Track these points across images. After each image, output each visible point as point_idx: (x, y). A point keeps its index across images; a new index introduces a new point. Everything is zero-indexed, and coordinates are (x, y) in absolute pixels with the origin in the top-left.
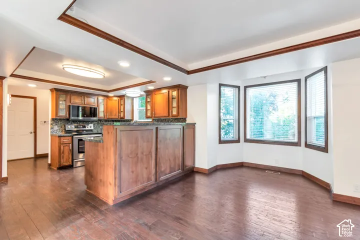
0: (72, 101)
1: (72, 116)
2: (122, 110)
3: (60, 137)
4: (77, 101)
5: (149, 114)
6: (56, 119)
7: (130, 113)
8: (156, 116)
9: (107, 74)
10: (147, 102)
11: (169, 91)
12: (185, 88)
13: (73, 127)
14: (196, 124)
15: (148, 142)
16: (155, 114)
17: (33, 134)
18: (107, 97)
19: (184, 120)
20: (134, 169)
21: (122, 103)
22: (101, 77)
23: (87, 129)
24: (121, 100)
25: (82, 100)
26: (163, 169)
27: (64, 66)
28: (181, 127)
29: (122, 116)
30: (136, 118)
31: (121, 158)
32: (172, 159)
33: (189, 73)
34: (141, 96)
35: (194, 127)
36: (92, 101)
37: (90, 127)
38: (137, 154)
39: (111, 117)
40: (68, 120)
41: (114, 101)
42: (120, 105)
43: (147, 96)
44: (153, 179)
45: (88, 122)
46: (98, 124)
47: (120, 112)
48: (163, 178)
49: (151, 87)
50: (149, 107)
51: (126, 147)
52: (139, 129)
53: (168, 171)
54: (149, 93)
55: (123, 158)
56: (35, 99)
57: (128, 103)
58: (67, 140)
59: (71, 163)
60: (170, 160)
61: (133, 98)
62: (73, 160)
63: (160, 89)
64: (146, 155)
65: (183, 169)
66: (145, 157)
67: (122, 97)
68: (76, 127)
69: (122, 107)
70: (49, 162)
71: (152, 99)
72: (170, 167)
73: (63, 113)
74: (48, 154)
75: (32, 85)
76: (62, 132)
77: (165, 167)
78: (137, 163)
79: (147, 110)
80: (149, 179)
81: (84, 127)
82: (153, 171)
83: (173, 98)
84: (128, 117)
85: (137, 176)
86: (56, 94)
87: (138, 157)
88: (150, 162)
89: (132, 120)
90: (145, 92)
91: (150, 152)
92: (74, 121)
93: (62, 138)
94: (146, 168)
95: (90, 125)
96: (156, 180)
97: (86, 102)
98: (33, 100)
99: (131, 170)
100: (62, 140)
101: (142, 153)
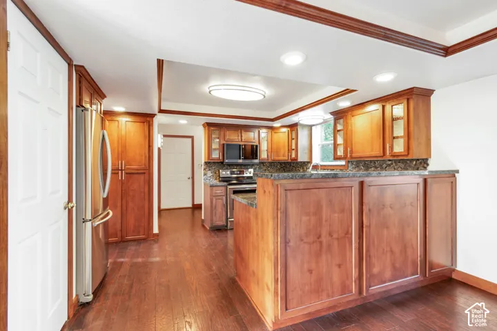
0: (227, 137)
1: (227, 159)
2: (294, 147)
3: (212, 186)
4: (234, 138)
5: (340, 152)
6: (209, 163)
7: (307, 151)
8: (354, 155)
9: (269, 92)
10: (336, 131)
11: (383, 107)
12: (426, 94)
13: (228, 173)
14: (457, 172)
15: (342, 211)
16: (352, 151)
17: (191, 180)
18: (271, 128)
19: (423, 163)
20: (313, 266)
21: (294, 137)
22: (261, 97)
23: (245, 175)
24: (292, 131)
25: (238, 136)
26: (375, 270)
27: (211, 89)
28: (420, 181)
29: (293, 156)
30: (316, 160)
31: (286, 242)
32: (397, 250)
33: (447, 51)
34: (325, 122)
35: (452, 179)
36: (251, 137)
37: (249, 173)
38: (319, 237)
39: (277, 158)
40: (221, 164)
41: (281, 135)
42: (290, 139)
43: (336, 120)
44: (354, 288)
45: (247, 166)
46: (260, 168)
47: (290, 150)
48: (376, 288)
49: (344, 103)
50: (340, 140)
51: (298, 223)
52: (324, 185)
53: (388, 274)
54: (339, 115)
55: (291, 244)
56: (192, 137)
57: (303, 135)
58: (220, 191)
59: (225, 223)
60: (392, 251)
61: (311, 127)
62: (227, 219)
63: (362, 105)
64: (338, 239)
65: (424, 273)
66: (336, 243)
67: (293, 127)
68: (232, 173)
69: (294, 141)
70: (203, 218)
71: (346, 125)
72: (394, 267)
73: (216, 155)
74: (201, 205)
75: (183, 120)
76: (216, 179)
77: (380, 265)
78: (318, 254)
79: (335, 146)
80: (345, 289)
81: (242, 172)
82: (354, 273)
83: (393, 120)
84: (302, 157)
85: (319, 281)
86: (209, 130)
87: (321, 243)
88: (348, 253)
89: (310, 162)
90: (332, 113)
91: (348, 233)
92: (230, 166)
93: (214, 188)
94: (339, 266)
95: (250, 170)
96: (360, 292)
97: (243, 138)
98: (190, 140)
99: (306, 266)
100: (214, 191)
101: (331, 235)
